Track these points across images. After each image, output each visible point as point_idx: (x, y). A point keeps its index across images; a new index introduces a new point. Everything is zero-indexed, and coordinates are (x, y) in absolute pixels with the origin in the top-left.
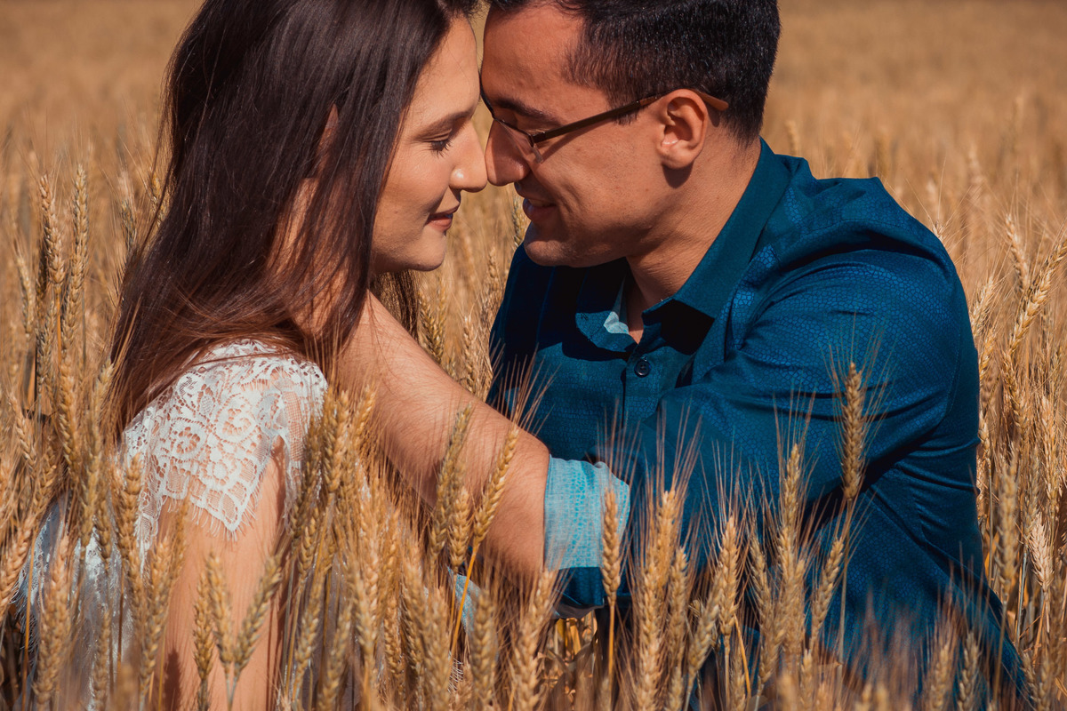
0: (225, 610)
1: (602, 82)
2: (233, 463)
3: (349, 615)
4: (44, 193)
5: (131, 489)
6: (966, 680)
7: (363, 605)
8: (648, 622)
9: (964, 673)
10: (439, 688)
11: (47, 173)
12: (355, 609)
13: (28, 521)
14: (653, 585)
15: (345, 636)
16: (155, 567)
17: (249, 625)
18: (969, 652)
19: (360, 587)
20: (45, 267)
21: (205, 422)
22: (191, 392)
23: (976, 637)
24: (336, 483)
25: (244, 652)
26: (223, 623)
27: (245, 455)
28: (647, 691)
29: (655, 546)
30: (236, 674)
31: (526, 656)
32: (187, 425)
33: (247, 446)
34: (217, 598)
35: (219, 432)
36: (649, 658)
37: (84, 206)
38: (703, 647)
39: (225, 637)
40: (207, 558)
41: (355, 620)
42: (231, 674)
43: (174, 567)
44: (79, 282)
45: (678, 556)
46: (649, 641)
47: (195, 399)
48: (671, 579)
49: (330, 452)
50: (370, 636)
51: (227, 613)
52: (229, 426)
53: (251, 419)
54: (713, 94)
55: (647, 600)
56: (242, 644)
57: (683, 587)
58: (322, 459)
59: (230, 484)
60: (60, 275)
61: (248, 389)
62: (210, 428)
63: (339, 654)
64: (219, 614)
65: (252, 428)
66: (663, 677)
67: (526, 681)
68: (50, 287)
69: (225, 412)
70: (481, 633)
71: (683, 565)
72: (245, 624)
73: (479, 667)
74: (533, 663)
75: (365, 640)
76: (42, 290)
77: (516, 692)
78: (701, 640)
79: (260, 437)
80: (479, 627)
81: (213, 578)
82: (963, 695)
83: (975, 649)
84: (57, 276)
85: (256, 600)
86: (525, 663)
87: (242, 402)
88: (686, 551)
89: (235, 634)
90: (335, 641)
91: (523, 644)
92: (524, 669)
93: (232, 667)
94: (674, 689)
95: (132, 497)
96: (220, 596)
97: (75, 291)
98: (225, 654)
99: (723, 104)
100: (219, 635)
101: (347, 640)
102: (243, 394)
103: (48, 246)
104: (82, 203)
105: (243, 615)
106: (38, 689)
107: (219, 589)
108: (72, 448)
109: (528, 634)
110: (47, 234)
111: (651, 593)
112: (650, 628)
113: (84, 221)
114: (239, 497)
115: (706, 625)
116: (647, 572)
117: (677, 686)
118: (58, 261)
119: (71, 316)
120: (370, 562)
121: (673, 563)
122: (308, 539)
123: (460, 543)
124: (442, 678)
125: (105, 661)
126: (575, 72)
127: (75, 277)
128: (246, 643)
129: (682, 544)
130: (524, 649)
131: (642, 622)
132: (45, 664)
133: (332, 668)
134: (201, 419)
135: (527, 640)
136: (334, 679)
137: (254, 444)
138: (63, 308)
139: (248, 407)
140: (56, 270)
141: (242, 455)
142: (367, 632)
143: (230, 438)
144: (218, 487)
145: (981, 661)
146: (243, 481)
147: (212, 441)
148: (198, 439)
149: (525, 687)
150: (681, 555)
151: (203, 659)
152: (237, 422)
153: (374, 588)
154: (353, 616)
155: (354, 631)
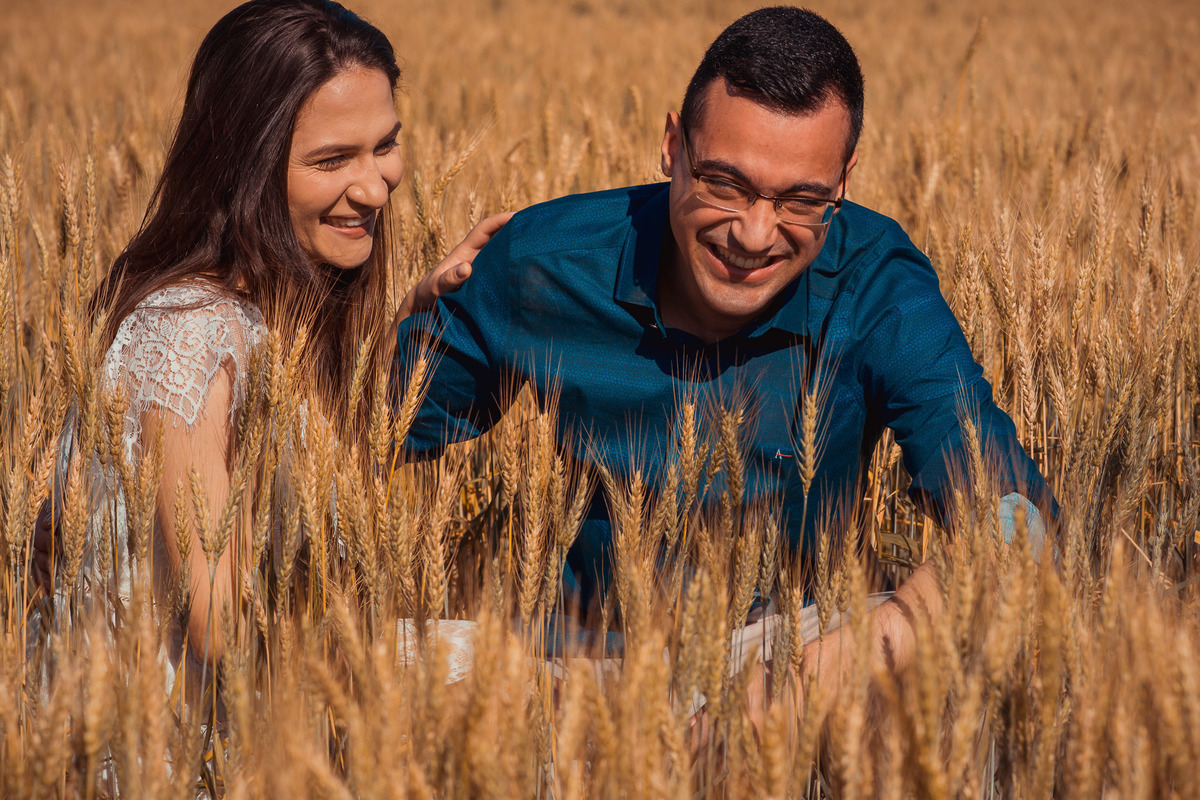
0: (205, 512)
2: (189, 373)
3: (298, 514)
4: (62, 177)
5: (117, 410)
6: (768, 551)
7: (308, 507)
8: (532, 513)
9: (767, 546)
10: (368, 567)
11: (64, 162)
12: (302, 510)
13: (52, 441)
14: (536, 485)
15: (295, 530)
16: (142, 475)
17: (224, 523)
18: (770, 530)
19: (305, 493)
20: (65, 234)
21: (166, 342)
22: (152, 319)
24: (275, 400)
25: (221, 543)
26: (204, 522)
27: (197, 366)
28: (530, 564)
29: (537, 455)
30: (215, 560)
31: (435, 543)
32: (154, 345)
33: (198, 359)
34: (199, 504)
35: (177, 349)
36: (532, 540)
37: (93, 187)
38: (573, 531)
39: (206, 533)
40: (190, 472)
41: (302, 518)
42: (212, 561)
43: (157, 475)
44: (91, 245)
45: (556, 463)
46: (533, 527)
47: (156, 324)
48: (552, 481)
51: (207, 514)
52: (185, 345)
53: (201, 338)
55: (531, 496)
56: (219, 537)
57: (561, 487)
58: (263, 379)
59: (187, 389)
61: (198, 317)
62: (170, 346)
63: (292, 544)
64: (201, 515)
65: (201, 345)
66: (543, 554)
67: (435, 562)
68: (69, 248)
69: (181, 334)
70: (396, 526)
71: (561, 470)
72: (220, 522)
73: (396, 552)
74: (441, 548)
75: (311, 533)
76: (63, 251)
77: (428, 570)
78: (572, 526)
79: (207, 352)
80: (395, 521)
81: (195, 488)
82: (766, 563)
84: (74, 241)
85: (228, 503)
86: (434, 548)
87: (193, 326)
88: (562, 459)
89: (214, 530)
90: (288, 534)
91: (433, 534)
92: (433, 552)
93: (212, 555)
94: (551, 562)
95: (118, 416)
96: (201, 502)
97: (88, 252)
98: (206, 545)
100: (201, 531)
101: (297, 532)
102: (195, 320)
103: (66, 218)
104: (91, 184)
105: (219, 515)
106: (67, 574)
107: (200, 496)
108: (77, 380)
109: (435, 526)
110: (65, 208)
111: (534, 491)
112: (533, 518)
113: (93, 198)
114: (195, 399)
115: (575, 514)
116: (530, 475)
117: (554, 559)
118: (75, 229)
119: (85, 271)
120: (309, 469)
121: (553, 469)
123: (383, 447)
124: (370, 560)
125: (108, 547)
127: (88, 241)
128: (222, 537)
129: (559, 454)
130: (433, 538)
131: (526, 512)
132: (72, 555)
133: (287, 555)
134: (163, 339)
135: (435, 530)
136: (288, 563)
137: (203, 357)
138: (79, 265)
139: (198, 329)
140: (73, 236)
141: (194, 366)
142: (312, 527)
143: (185, 354)
144: (179, 391)
146: (196, 386)
147: (172, 356)
148: (161, 355)
149: (435, 566)
150: (559, 463)
151: (183, 545)
152: (190, 341)
153: (314, 489)
154: (301, 516)
155: (302, 526)
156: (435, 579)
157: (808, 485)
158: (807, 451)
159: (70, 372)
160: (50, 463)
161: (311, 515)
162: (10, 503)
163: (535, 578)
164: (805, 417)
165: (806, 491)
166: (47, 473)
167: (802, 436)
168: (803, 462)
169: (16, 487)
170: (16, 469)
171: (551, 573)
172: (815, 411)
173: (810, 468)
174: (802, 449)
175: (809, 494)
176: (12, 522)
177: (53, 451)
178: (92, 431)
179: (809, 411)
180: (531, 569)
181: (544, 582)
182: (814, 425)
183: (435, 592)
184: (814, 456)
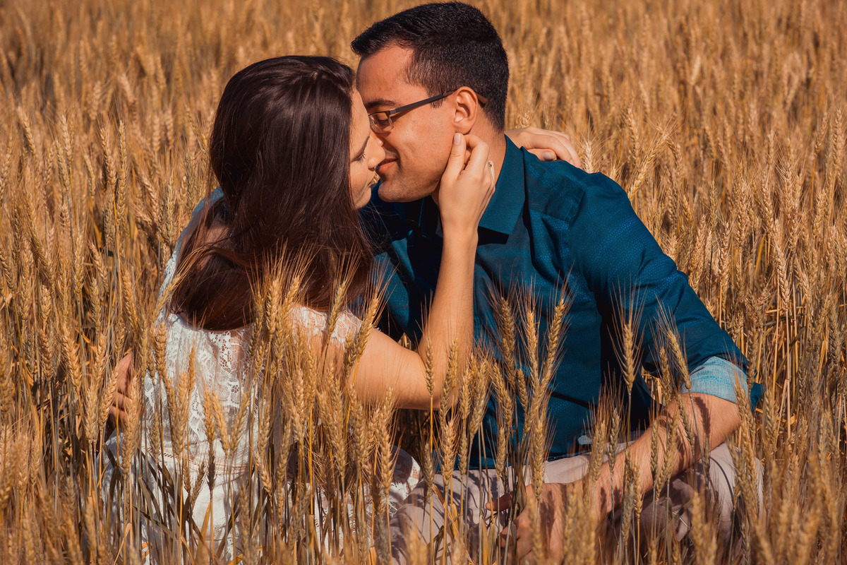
1: (424, 82)
7: (296, 419)
12: (293, 421)
15: (288, 436)
19: (294, 410)
20: (105, 175)
23: (618, 411)
24: (273, 329)
28: (449, 446)
31: (384, 442)
41: (293, 428)
44: (124, 184)
49: (269, 313)
50: (301, 436)
54: (482, 94)
58: (264, 316)
60: (114, 180)
63: (286, 446)
66: (456, 438)
74: (388, 446)
83: (618, 417)
84: (112, 181)
99: (485, 100)
101: (290, 438)
103: (106, 165)
117: (464, 443)
118: (113, 173)
122: (258, 356)
126: (411, 78)
127: (122, 182)
133: (283, 453)
136: (284, 459)
138: (116, 198)
140: (111, 177)
142: (300, 433)
145: (621, 423)
154: (292, 425)
155: (293, 433)
156: (385, 467)
157: (631, 386)
158: (628, 363)
159: (129, 315)
160: (115, 382)
161: (298, 426)
162: (88, 411)
163: (452, 455)
164: (625, 339)
165: (630, 390)
166: (114, 389)
167: (624, 352)
168: (626, 371)
169: (92, 400)
170: (91, 387)
171: (463, 452)
172: (631, 335)
173: (631, 374)
174: (625, 362)
175: (632, 392)
176: (90, 424)
177: (117, 374)
178: (144, 359)
179: (627, 335)
180: (448, 449)
181: (457, 457)
182: (631, 345)
183: (385, 475)
184: (634, 366)
